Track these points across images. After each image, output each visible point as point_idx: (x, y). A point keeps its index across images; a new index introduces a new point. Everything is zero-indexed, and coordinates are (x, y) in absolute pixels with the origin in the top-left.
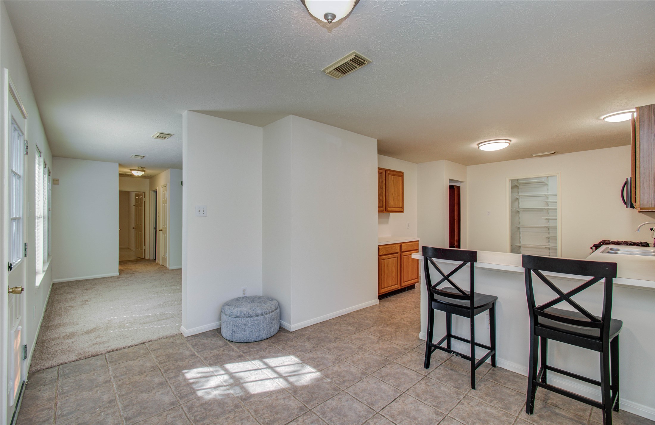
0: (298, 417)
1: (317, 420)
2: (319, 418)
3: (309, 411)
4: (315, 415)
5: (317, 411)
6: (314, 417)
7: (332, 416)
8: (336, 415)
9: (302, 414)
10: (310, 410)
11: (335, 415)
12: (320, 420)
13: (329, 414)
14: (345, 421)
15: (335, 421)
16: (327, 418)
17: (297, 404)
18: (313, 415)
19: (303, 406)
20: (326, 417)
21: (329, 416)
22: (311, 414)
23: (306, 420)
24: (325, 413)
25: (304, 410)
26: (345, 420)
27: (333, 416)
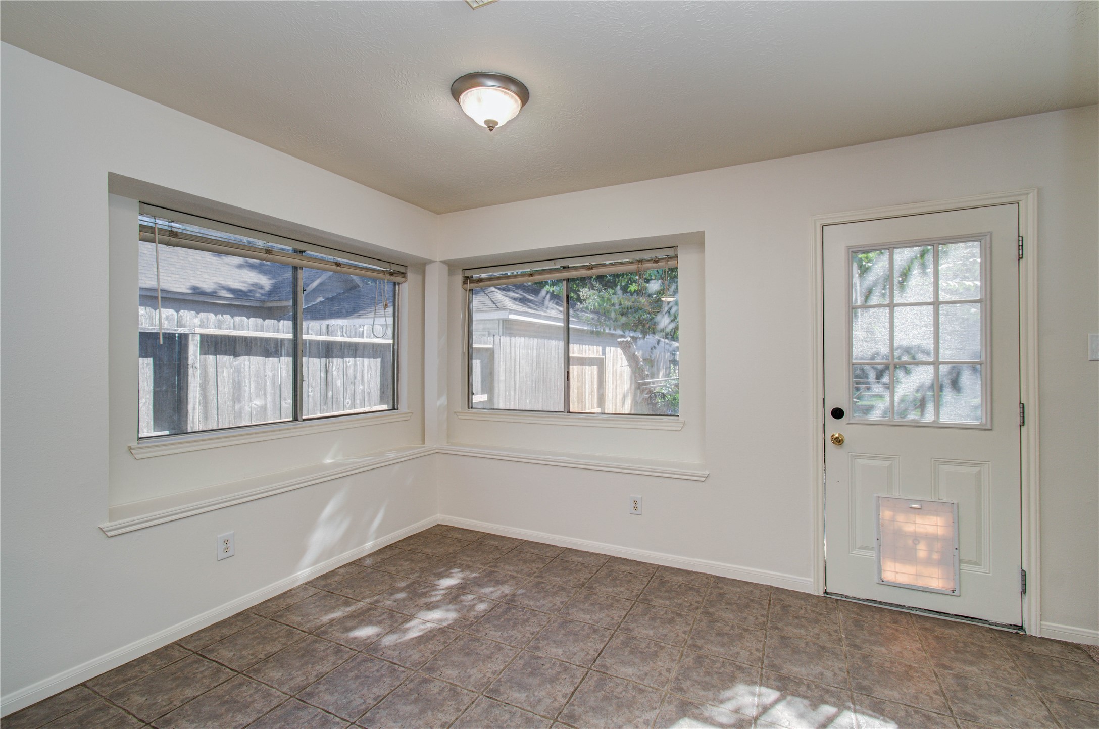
0: (567, 702)
1: (534, 707)
2: (532, 711)
3: (557, 718)
4: (542, 713)
5: (542, 722)
6: (541, 709)
7: (511, 721)
8: (505, 726)
9: (565, 709)
10: (556, 720)
11: (507, 723)
12: (529, 709)
13: (519, 723)
14: (486, 718)
15: (504, 714)
16: (519, 714)
17: (587, 723)
18: (545, 713)
19: (573, 725)
20: (521, 716)
21: (517, 720)
22: (548, 713)
23: (553, 702)
24: (526, 723)
25: (566, 716)
26: (486, 721)
27: (509, 721)
